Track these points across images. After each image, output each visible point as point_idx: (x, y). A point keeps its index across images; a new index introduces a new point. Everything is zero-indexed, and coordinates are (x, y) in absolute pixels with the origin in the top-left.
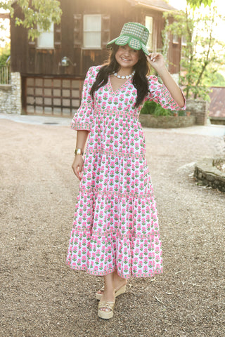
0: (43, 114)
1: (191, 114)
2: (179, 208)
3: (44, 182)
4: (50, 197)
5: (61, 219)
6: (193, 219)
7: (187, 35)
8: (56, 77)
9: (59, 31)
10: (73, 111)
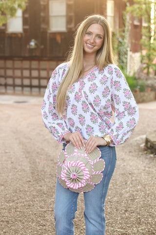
0: (14, 94)
1: (152, 90)
2: (123, 172)
3: (7, 154)
4: (10, 166)
5: (17, 184)
6: (133, 181)
7: (146, 16)
8: (25, 59)
9: (27, 16)
10: (42, 90)
